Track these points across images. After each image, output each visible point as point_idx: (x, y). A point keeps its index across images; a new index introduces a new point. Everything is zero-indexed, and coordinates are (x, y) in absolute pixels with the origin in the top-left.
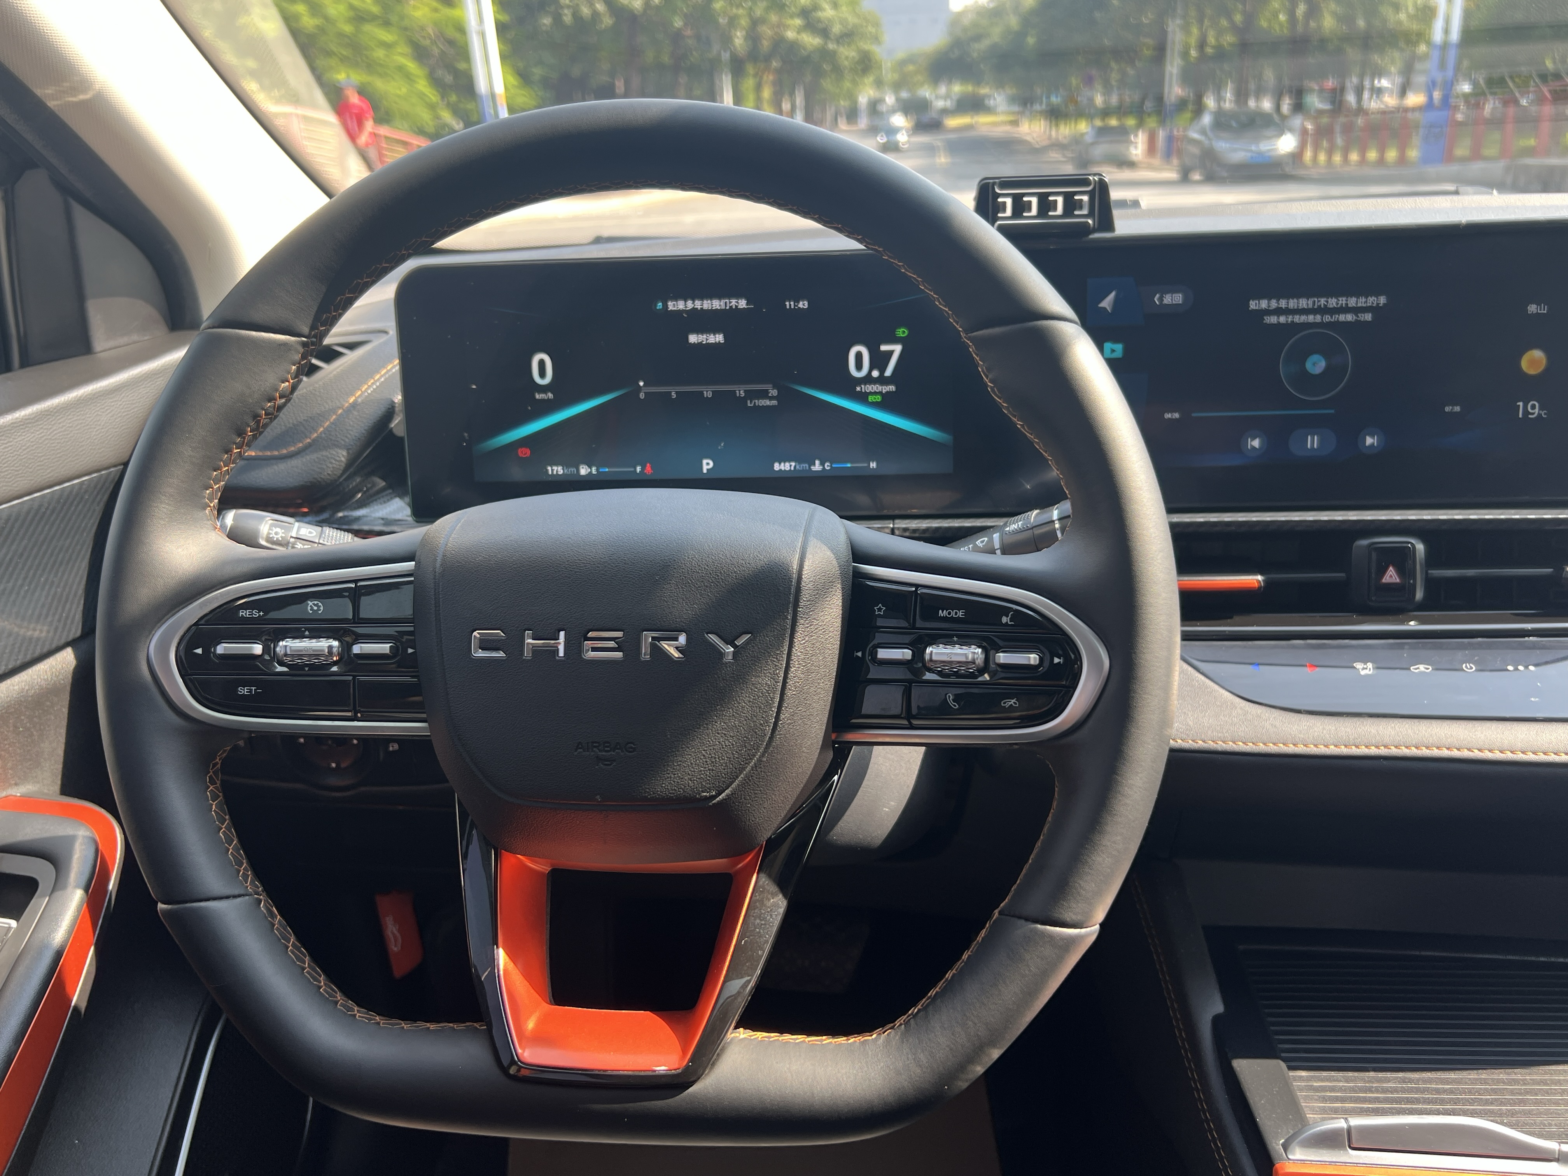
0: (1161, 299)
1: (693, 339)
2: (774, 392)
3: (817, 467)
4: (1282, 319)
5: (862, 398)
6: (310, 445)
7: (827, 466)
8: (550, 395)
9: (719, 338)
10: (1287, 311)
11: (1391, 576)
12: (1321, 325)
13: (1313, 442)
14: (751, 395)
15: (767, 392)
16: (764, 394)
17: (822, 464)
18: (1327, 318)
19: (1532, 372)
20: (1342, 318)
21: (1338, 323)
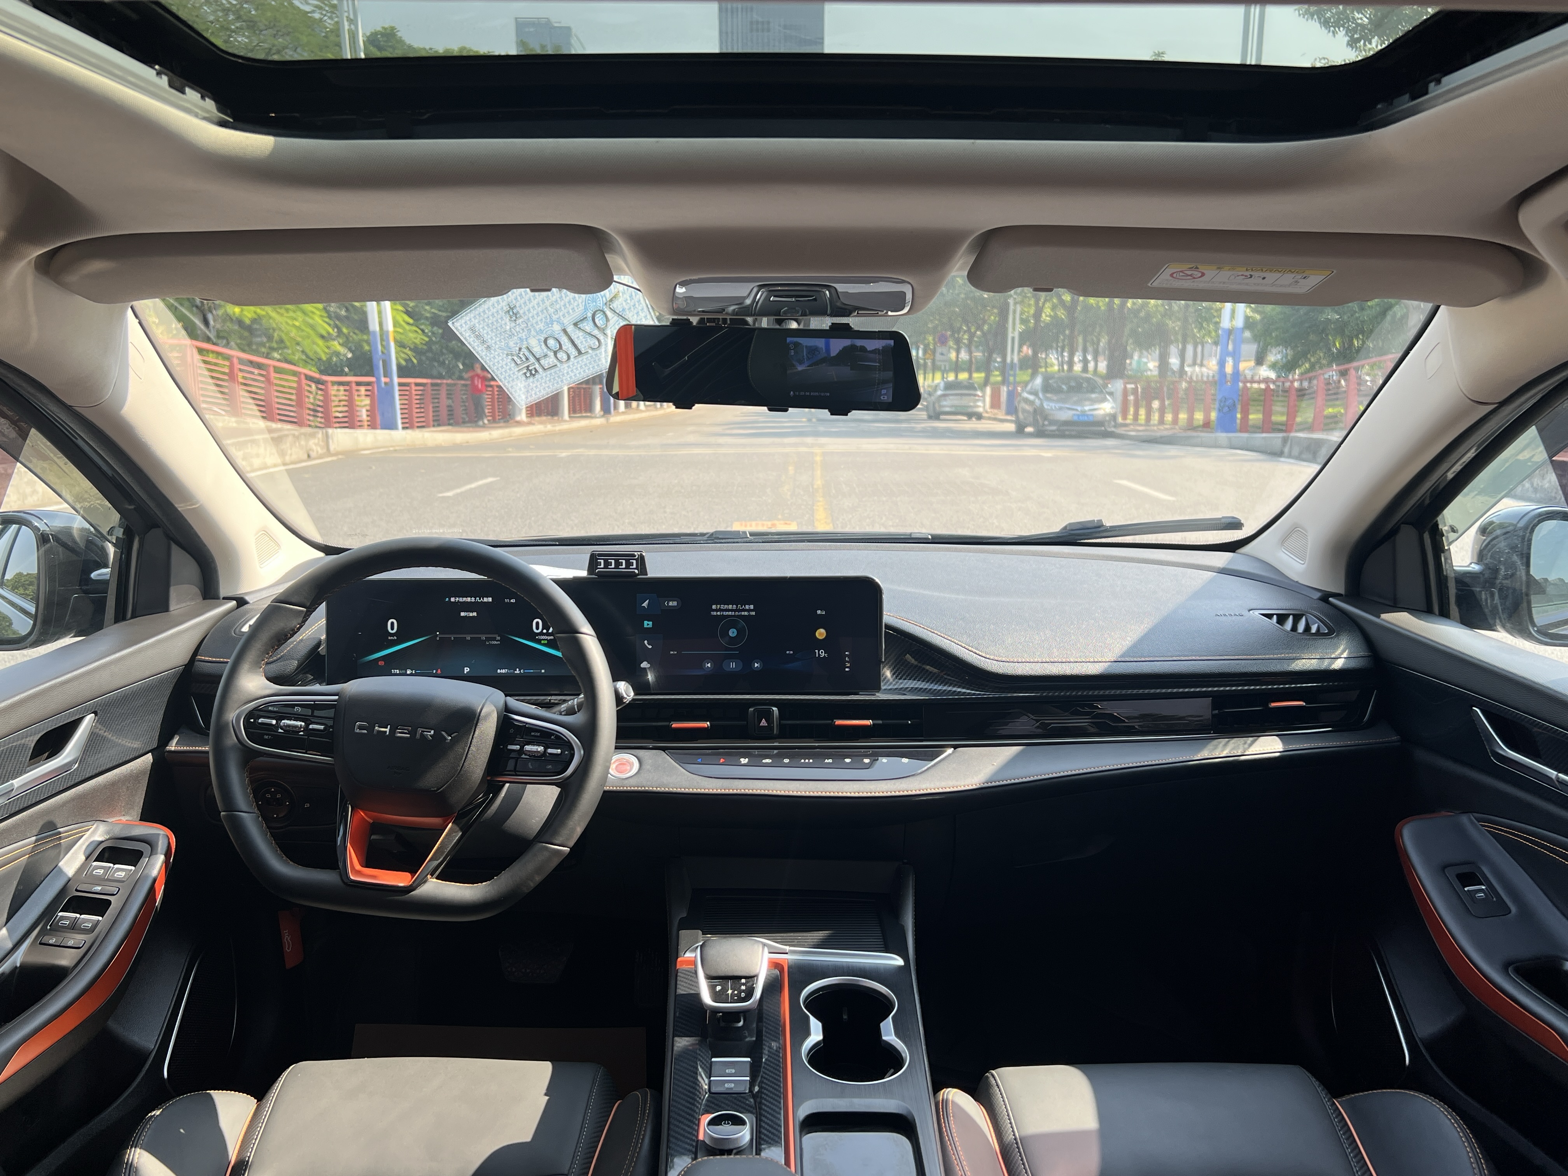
0: (668, 603)
1: (463, 614)
2: (498, 638)
3: (517, 671)
4: (718, 613)
5: (539, 642)
6: (280, 658)
7: (522, 671)
8: (395, 638)
9: (475, 614)
10: (720, 610)
11: (764, 723)
12: (734, 616)
13: (733, 665)
14: (488, 639)
15: (496, 638)
16: (494, 639)
17: (520, 670)
18: (737, 613)
19: (820, 638)
20: (743, 613)
21: (741, 615)
